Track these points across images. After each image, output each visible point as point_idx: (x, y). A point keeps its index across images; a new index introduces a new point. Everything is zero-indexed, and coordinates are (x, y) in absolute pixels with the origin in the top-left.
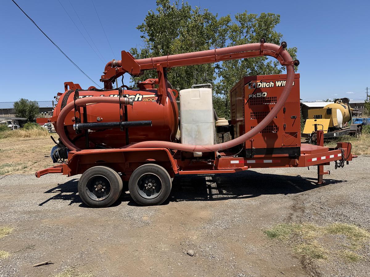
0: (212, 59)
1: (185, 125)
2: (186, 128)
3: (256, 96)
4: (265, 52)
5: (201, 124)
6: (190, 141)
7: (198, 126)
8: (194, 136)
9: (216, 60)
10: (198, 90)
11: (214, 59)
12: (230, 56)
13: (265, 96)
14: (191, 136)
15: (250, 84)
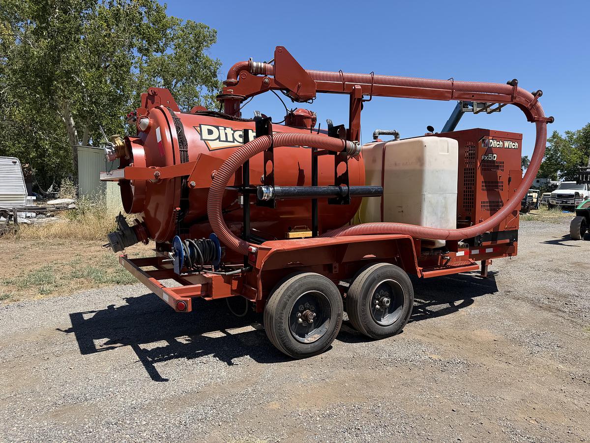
0: (447, 95)
1: (429, 196)
2: (430, 202)
3: (488, 158)
4: (518, 100)
5: (448, 195)
6: (434, 223)
7: (445, 198)
8: (439, 214)
9: (452, 97)
10: (446, 141)
11: (450, 96)
12: (473, 96)
13: (495, 159)
14: (435, 213)
15: (483, 140)
